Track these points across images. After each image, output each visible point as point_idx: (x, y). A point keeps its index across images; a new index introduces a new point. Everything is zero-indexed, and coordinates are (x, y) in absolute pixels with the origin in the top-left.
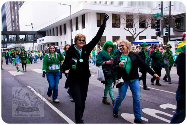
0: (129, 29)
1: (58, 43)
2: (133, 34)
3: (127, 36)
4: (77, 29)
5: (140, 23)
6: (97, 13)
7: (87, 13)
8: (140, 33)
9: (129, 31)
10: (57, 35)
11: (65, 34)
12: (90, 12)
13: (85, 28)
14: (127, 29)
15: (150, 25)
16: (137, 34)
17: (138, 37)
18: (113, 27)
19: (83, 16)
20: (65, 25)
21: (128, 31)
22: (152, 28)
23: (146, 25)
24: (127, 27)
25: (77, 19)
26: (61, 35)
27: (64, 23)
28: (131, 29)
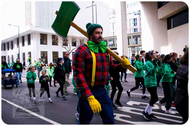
0: (65, 46)
1: (5, 57)
2: (68, 50)
3: (63, 52)
4: (23, 45)
5: (73, 43)
6: (41, 34)
7: (32, 33)
8: (73, 49)
9: (65, 48)
10: (5, 50)
11: (12, 49)
12: (35, 33)
13: (30, 44)
14: (64, 46)
16: (71, 50)
17: (71, 53)
18: (53, 44)
19: (29, 36)
20: (12, 42)
23: (77, 44)
24: (63, 45)
25: (23, 37)
26: (8, 50)
27: (12, 40)
28: (67, 46)
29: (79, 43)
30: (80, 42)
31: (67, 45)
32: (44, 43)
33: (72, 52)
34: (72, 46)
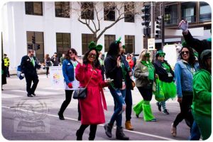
0: (88, 20)
2: (95, 31)
3: (83, 35)
5: (106, 12)
8: (107, 28)
9: (88, 25)
14: (84, 21)
15: (123, 16)
17: (103, 36)
18: (57, 15)
21: (85, 25)
22: (125, 21)
23: (117, 16)
24: (83, 17)
28: (91, 21)
29: (122, 11)
30: (126, 9)
31: (92, 18)
32: (35, 12)
33: (105, 35)
34: (105, 20)
